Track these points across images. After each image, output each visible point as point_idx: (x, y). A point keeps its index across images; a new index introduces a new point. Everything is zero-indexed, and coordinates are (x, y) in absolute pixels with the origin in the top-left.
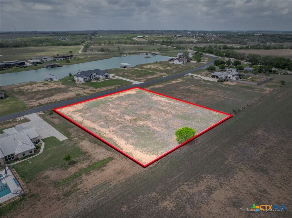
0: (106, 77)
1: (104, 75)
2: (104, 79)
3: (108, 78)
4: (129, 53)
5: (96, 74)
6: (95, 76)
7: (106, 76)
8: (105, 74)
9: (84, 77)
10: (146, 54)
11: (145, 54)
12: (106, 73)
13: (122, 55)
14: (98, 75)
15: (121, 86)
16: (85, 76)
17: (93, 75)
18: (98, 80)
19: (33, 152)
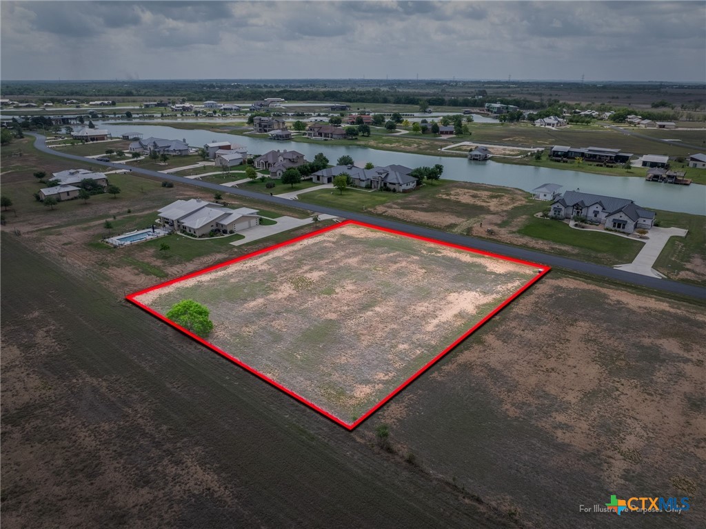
0: (619, 227)
2: (607, 229)
3: (624, 233)
5: (604, 209)
6: (596, 213)
7: (619, 224)
8: (617, 217)
9: (555, 206)
12: (622, 214)
16: (558, 204)
17: (594, 208)
18: (584, 224)
19: (197, 234)
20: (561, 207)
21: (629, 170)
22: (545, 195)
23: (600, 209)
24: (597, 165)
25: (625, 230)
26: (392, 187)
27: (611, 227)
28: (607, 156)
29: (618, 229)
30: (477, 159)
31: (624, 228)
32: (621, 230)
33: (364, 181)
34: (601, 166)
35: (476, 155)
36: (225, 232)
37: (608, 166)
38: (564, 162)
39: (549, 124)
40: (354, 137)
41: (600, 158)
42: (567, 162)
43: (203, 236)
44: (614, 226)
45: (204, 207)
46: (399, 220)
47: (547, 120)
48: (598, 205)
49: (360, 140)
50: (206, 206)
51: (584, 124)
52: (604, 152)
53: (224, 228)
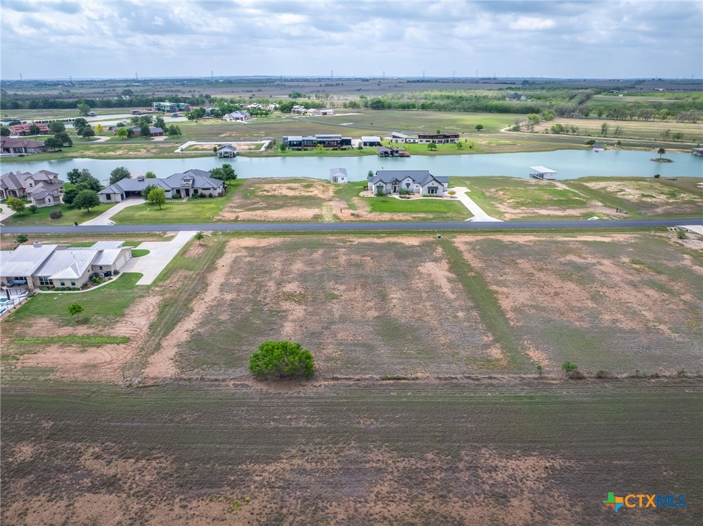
0: (433, 192)
1: (426, 186)
2: (424, 196)
3: (437, 196)
4: (619, 143)
5: (414, 181)
6: (408, 185)
7: (432, 190)
8: (430, 185)
9: (378, 184)
10: (659, 152)
11: (658, 149)
12: (434, 182)
13: (593, 145)
14: (418, 185)
15: (434, 218)
16: (380, 183)
17: (405, 182)
18: (407, 196)
19: (78, 285)
20: (382, 184)
21: (362, 151)
22: (343, 179)
23: (410, 181)
24: (333, 150)
25: (437, 194)
26: (207, 193)
27: (427, 194)
28: (334, 141)
29: (432, 195)
30: (228, 157)
31: (436, 192)
32: (434, 194)
33: (169, 191)
34: (337, 149)
35: (226, 153)
36: (108, 274)
37: (342, 149)
38: (305, 150)
39: (237, 119)
40: (57, 149)
41: (329, 144)
42: (307, 150)
43: (85, 286)
44: (429, 193)
45: (53, 252)
46: (261, 221)
47: (235, 115)
48: (408, 179)
49: (65, 152)
50: (56, 249)
51: (263, 116)
52: (330, 137)
53: (105, 270)
